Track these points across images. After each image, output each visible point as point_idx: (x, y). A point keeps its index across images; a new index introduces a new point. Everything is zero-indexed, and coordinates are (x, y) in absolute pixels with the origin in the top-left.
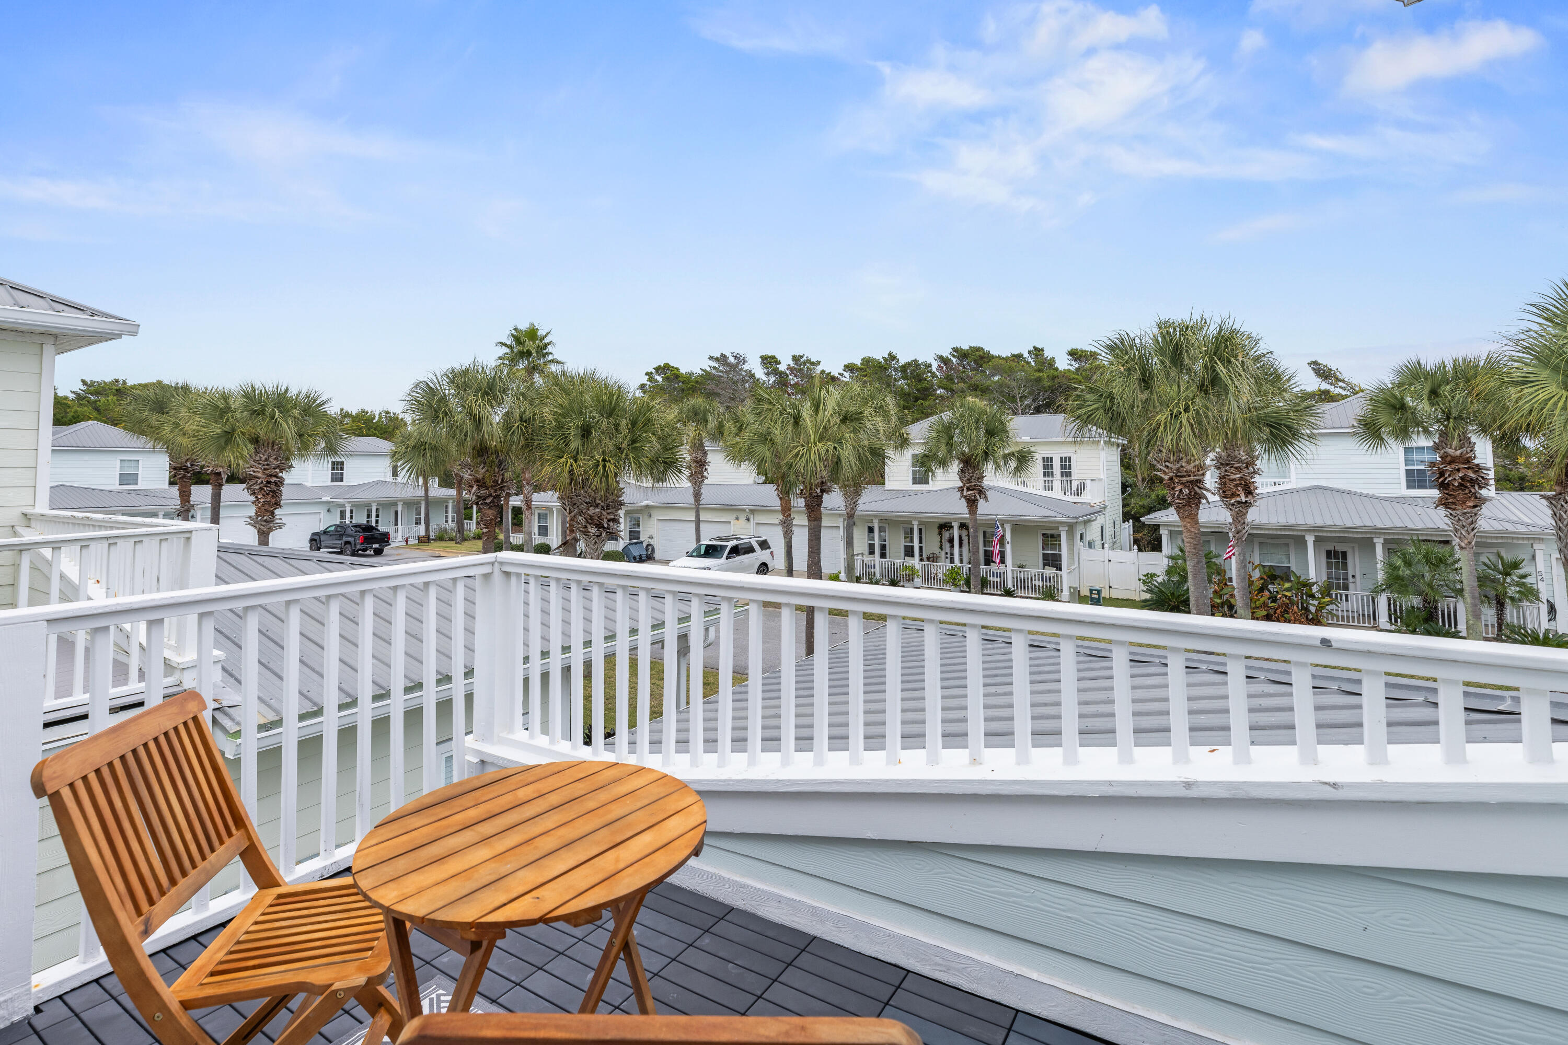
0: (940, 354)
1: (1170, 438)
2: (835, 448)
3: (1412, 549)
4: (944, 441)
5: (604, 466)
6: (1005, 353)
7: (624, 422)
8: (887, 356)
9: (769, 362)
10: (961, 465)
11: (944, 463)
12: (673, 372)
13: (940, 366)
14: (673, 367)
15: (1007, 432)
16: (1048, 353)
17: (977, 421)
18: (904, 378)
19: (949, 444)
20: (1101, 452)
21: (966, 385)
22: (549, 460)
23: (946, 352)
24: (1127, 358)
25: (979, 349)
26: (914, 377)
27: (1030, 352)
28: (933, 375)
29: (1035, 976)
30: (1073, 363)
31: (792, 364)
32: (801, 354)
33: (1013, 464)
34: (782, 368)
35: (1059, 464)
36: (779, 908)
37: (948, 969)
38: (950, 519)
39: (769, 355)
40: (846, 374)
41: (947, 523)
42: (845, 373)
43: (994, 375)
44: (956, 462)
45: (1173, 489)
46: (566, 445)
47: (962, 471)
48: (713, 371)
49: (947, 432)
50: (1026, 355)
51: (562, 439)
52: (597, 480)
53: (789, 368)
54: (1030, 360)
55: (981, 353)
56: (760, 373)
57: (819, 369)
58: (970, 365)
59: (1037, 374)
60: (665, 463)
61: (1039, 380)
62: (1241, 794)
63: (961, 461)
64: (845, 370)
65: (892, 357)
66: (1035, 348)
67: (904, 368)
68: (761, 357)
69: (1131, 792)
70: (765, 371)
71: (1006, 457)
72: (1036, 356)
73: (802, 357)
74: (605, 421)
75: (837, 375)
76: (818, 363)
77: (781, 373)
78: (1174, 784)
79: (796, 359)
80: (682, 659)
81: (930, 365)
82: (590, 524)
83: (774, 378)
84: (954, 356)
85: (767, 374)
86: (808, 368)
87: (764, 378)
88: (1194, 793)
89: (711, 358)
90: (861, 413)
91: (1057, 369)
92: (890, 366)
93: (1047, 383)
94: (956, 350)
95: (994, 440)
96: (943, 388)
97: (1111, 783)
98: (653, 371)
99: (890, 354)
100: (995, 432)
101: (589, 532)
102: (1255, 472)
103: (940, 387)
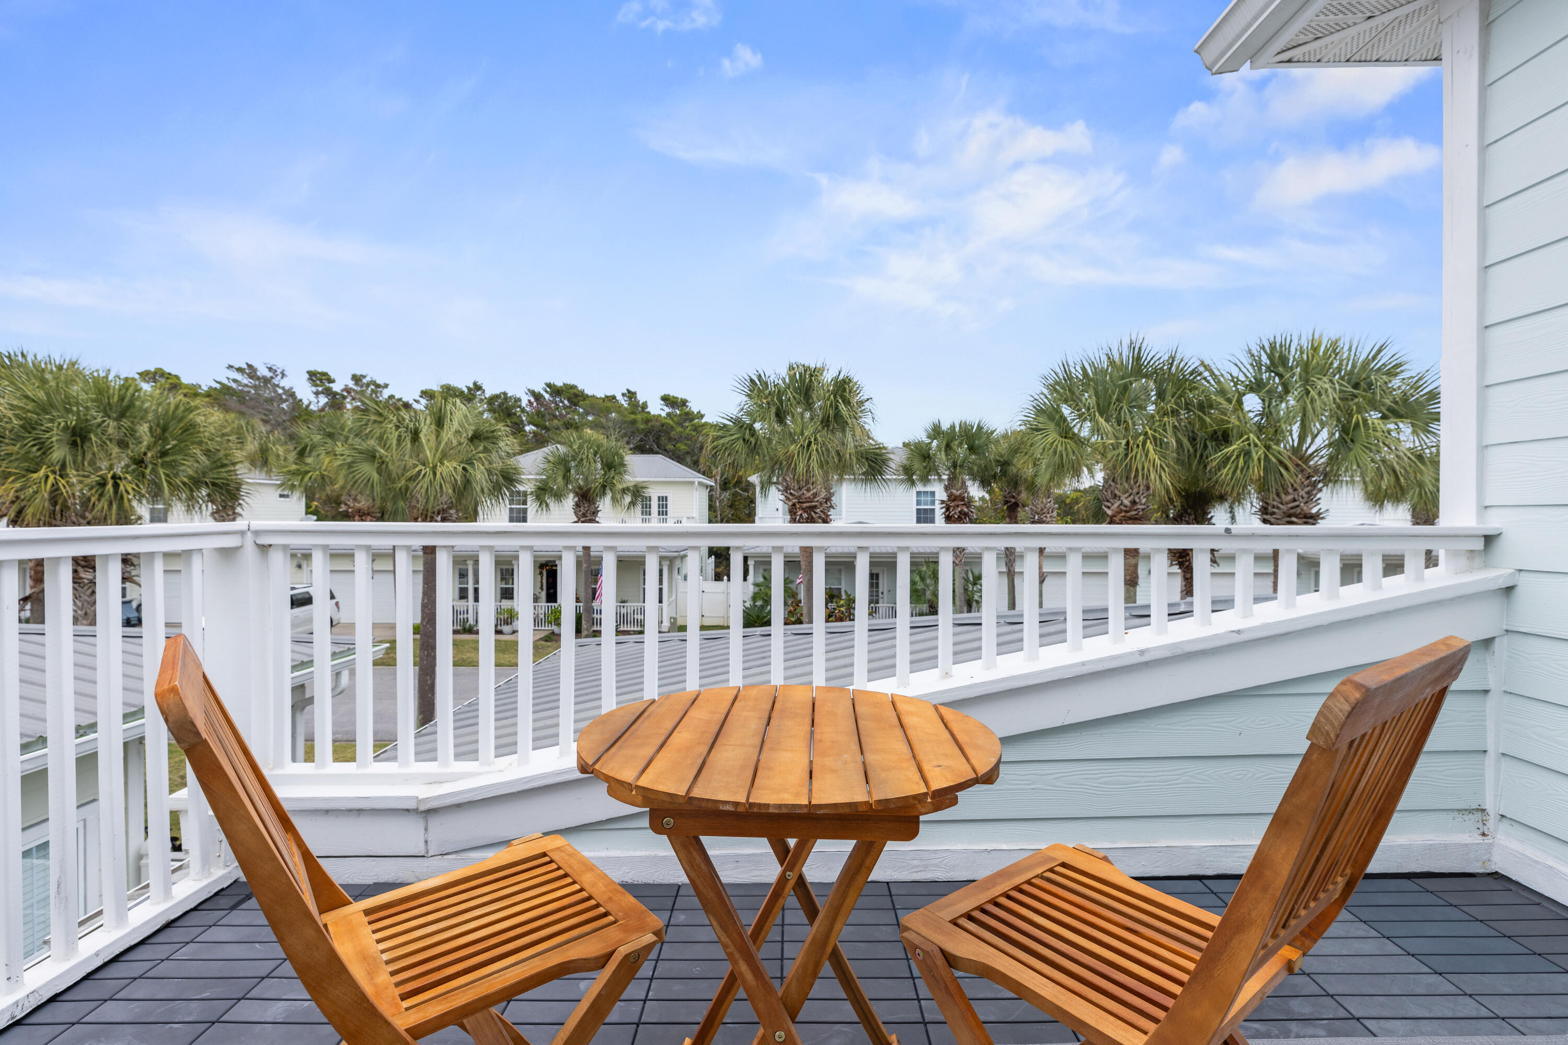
0: (531, 388)
1: (801, 465)
2: (464, 468)
3: (924, 568)
4: (561, 473)
5: (116, 486)
6: (600, 394)
7: (143, 429)
8: (471, 386)
9: (318, 378)
10: (576, 499)
11: (559, 496)
12: (170, 381)
13: (529, 401)
14: (169, 374)
15: (624, 465)
16: (641, 398)
17: (595, 454)
18: (489, 410)
19: (566, 478)
20: (694, 491)
21: (561, 423)
22: (15, 474)
23: (539, 388)
24: (767, 392)
25: (573, 387)
26: (503, 411)
27: (623, 395)
28: (523, 410)
29: (1005, 847)
30: (665, 408)
31: (351, 384)
32: (364, 374)
33: (628, 499)
34: (337, 387)
35: (657, 502)
36: (736, 868)
37: (926, 868)
38: (554, 556)
39: (320, 370)
40: (423, 401)
41: (551, 561)
42: (421, 400)
43: (588, 414)
44: (571, 495)
45: (795, 513)
46: (44, 453)
47: (577, 505)
48: (234, 385)
49: (563, 465)
50: (619, 397)
51: (33, 446)
52: (104, 503)
53: (348, 390)
54: (623, 402)
55: (575, 391)
56: (306, 393)
57: (386, 393)
58: (562, 402)
59: (633, 416)
60: (214, 484)
61: (634, 422)
62: (1179, 651)
63: (576, 494)
64: (421, 397)
65: (478, 387)
66: (629, 391)
67: (492, 400)
68: (308, 372)
69: (1100, 668)
70: (314, 389)
71: (624, 491)
72: (630, 398)
73: (365, 377)
74: (113, 424)
75: (411, 402)
76: (386, 386)
77: (335, 394)
78: (1132, 654)
79: (357, 379)
80: (298, 715)
81: (519, 400)
82: (83, 567)
83: (326, 400)
84: (546, 391)
85: (317, 394)
86: (372, 390)
87: (312, 398)
88: (1146, 658)
89: (230, 367)
90: (493, 432)
91: (649, 413)
92: (475, 396)
93: (642, 426)
94: (549, 385)
95: (612, 473)
96: (535, 425)
97: (1083, 664)
98: (137, 376)
99: (475, 384)
100: (613, 466)
101: (81, 578)
102: (832, 507)
103: (530, 423)
